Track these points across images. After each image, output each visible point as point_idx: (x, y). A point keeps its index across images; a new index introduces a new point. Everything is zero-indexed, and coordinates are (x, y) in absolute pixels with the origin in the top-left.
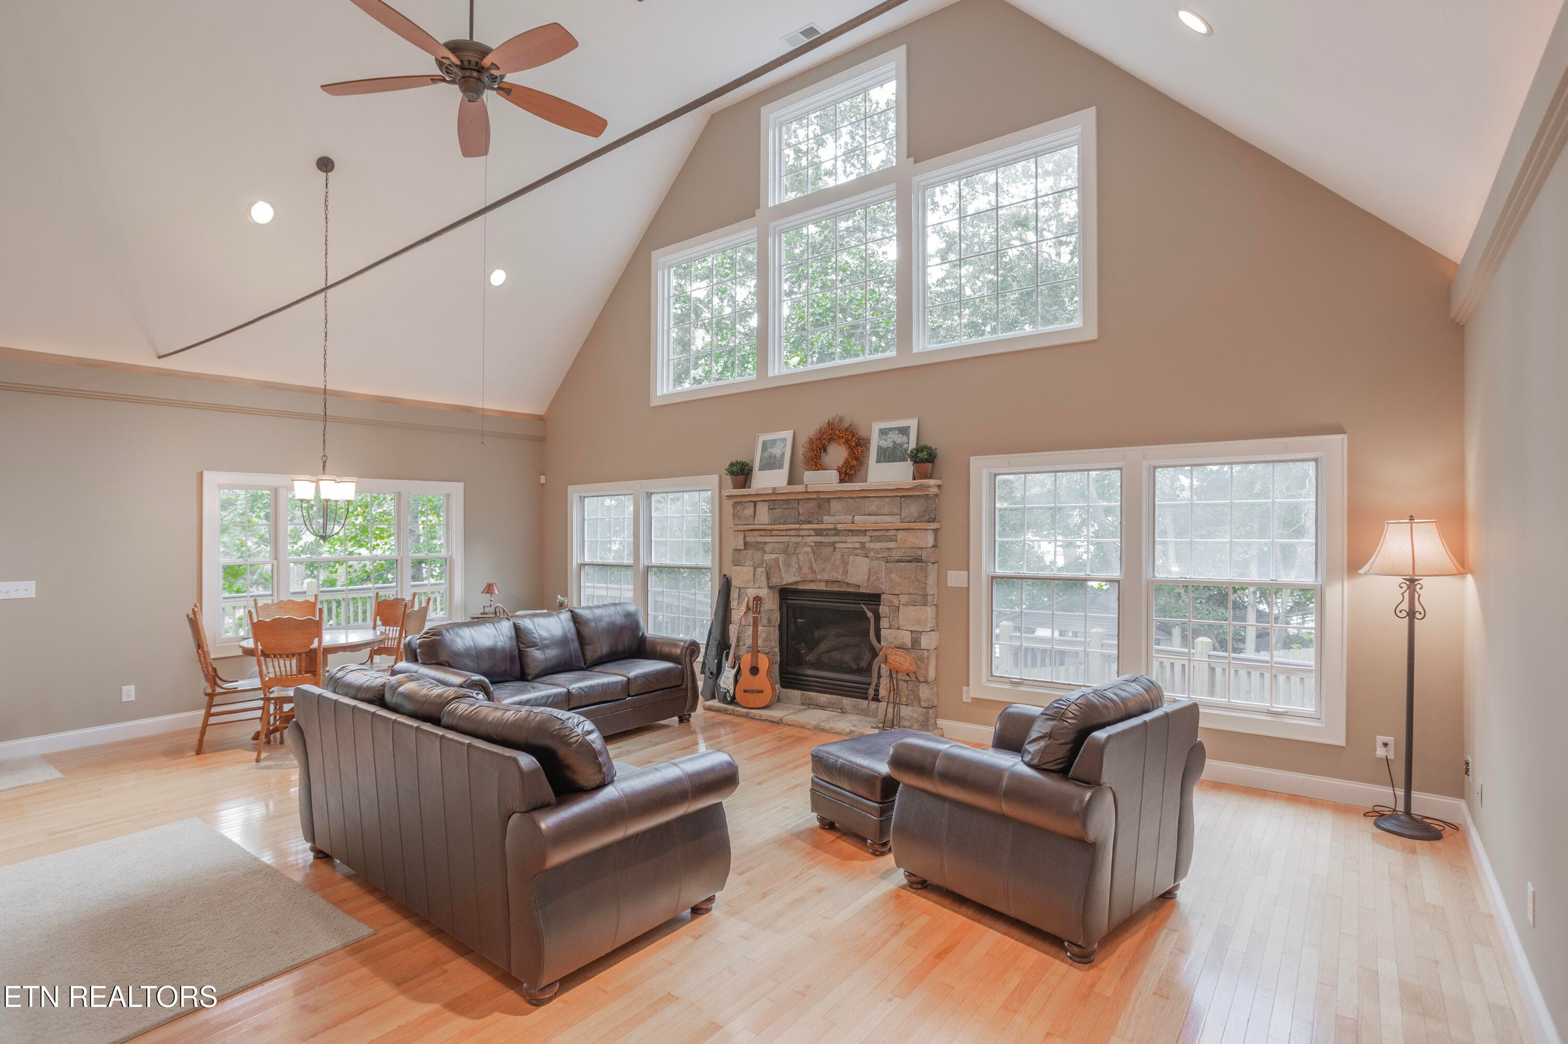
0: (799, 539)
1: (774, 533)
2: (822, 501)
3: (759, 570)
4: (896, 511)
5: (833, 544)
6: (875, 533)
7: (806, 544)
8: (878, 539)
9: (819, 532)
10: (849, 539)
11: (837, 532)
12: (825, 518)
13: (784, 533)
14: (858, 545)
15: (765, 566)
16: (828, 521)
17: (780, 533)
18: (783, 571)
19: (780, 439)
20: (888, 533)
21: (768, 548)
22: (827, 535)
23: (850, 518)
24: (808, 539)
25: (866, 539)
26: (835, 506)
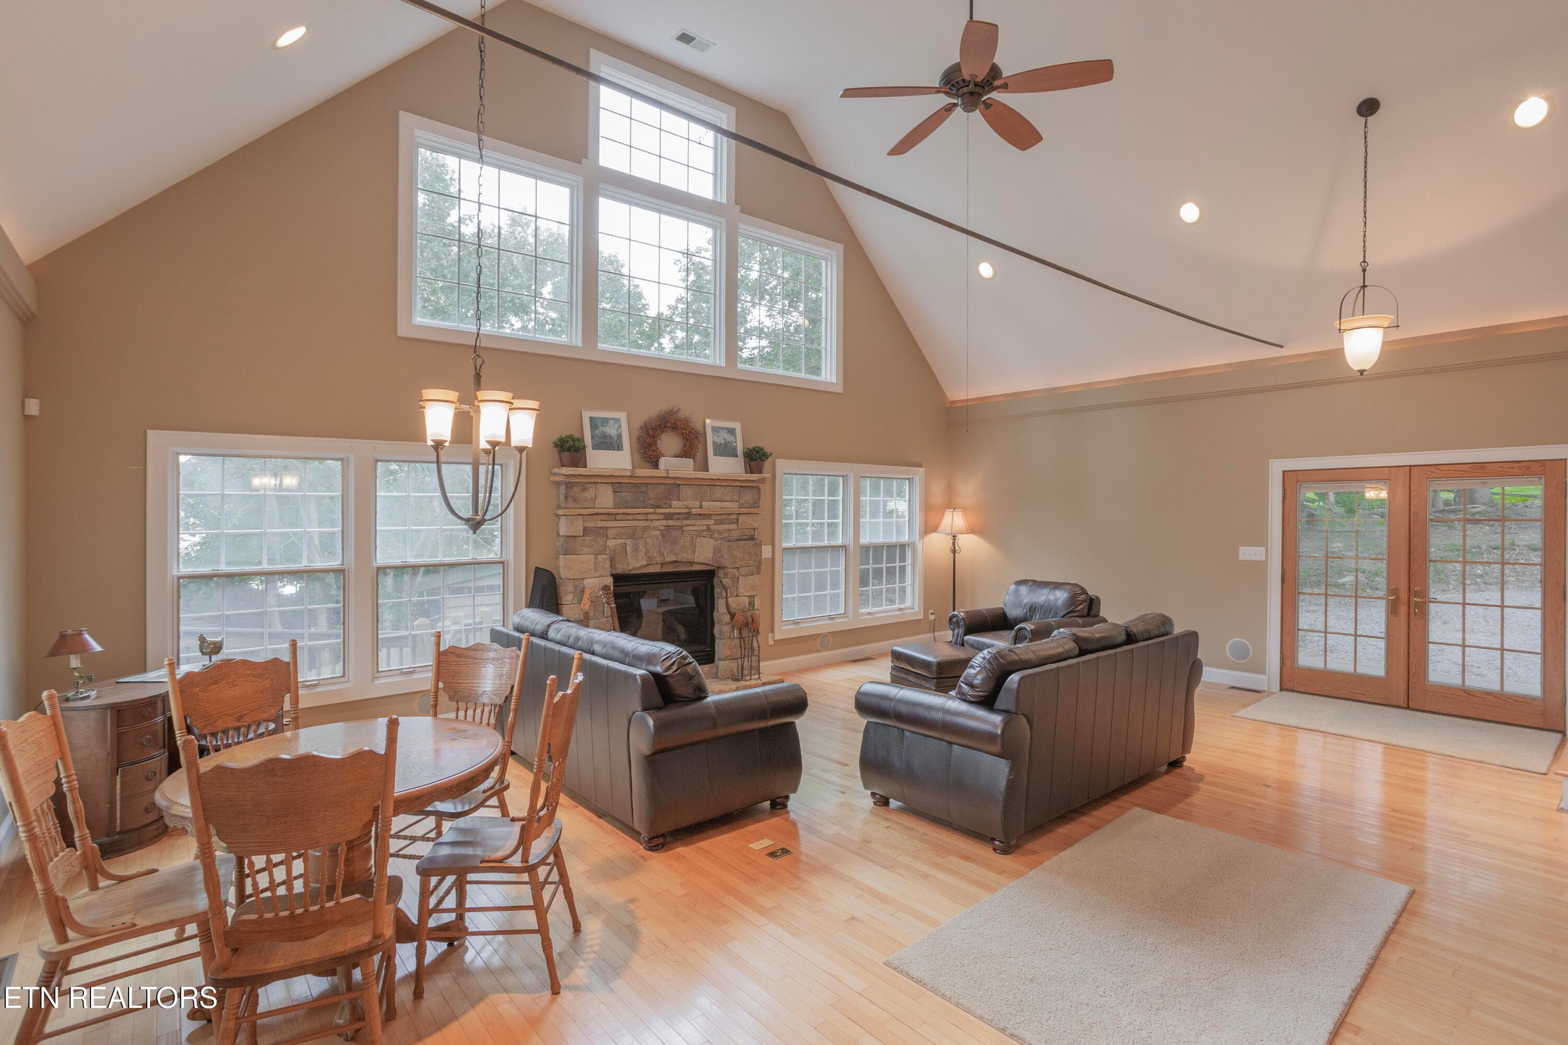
0: (648, 523)
1: (618, 517)
2: (674, 486)
3: (601, 557)
4: (736, 498)
5: (681, 527)
6: (720, 517)
7: (655, 528)
8: (721, 522)
9: (668, 517)
10: (698, 522)
11: (688, 515)
12: (674, 503)
13: (630, 517)
14: (705, 527)
15: (608, 552)
16: (677, 506)
17: (626, 517)
18: (629, 556)
19: (612, 419)
20: (731, 517)
21: (611, 533)
22: (678, 519)
23: (697, 504)
24: (657, 523)
25: (711, 522)
26: (686, 492)
